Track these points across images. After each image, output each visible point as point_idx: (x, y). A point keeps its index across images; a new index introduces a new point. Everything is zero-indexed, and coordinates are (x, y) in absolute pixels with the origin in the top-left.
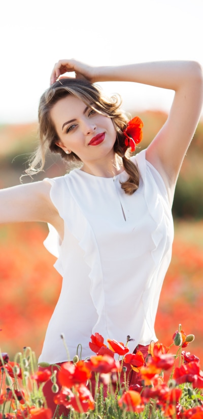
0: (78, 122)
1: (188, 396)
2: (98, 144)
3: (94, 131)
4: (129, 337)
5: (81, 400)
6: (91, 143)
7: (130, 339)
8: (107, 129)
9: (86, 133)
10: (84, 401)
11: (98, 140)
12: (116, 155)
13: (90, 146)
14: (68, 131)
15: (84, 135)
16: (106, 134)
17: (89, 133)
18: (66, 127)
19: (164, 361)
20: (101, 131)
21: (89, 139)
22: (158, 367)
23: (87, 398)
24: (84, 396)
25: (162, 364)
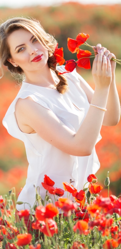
0: (26, 46)
1: (115, 218)
2: (38, 61)
3: (36, 52)
4: (71, 180)
5: (50, 228)
6: (33, 60)
7: (72, 181)
8: (44, 53)
9: (31, 54)
10: (51, 229)
11: (38, 59)
12: (50, 69)
13: (32, 62)
14: (19, 51)
15: (29, 55)
16: (43, 56)
17: (33, 54)
18: (18, 49)
19: (104, 202)
20: (40, 53)
21: (32, 57)
22: (100, 206)
23: (53, 226)
24: (51, 225)
25: (103, 204)
